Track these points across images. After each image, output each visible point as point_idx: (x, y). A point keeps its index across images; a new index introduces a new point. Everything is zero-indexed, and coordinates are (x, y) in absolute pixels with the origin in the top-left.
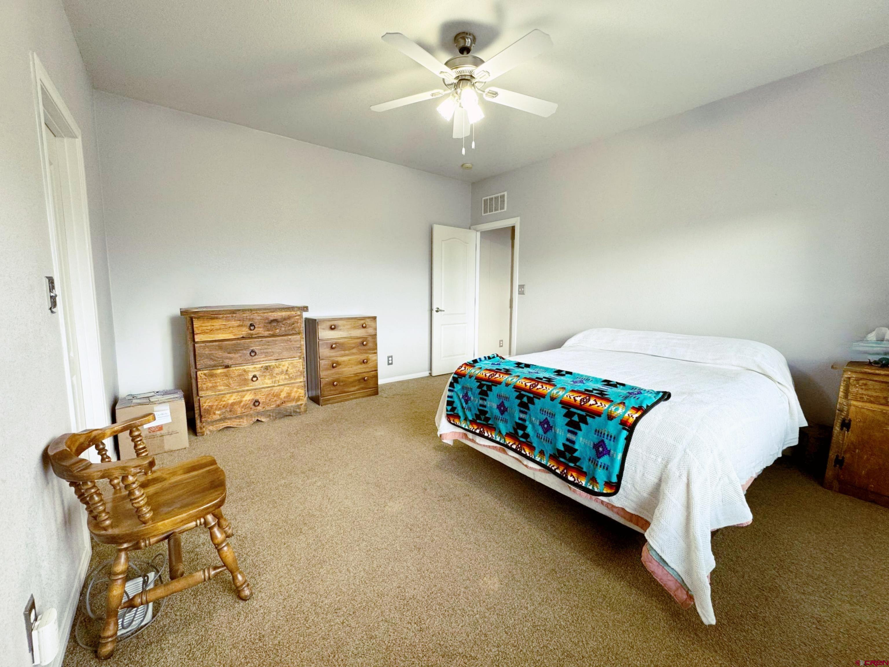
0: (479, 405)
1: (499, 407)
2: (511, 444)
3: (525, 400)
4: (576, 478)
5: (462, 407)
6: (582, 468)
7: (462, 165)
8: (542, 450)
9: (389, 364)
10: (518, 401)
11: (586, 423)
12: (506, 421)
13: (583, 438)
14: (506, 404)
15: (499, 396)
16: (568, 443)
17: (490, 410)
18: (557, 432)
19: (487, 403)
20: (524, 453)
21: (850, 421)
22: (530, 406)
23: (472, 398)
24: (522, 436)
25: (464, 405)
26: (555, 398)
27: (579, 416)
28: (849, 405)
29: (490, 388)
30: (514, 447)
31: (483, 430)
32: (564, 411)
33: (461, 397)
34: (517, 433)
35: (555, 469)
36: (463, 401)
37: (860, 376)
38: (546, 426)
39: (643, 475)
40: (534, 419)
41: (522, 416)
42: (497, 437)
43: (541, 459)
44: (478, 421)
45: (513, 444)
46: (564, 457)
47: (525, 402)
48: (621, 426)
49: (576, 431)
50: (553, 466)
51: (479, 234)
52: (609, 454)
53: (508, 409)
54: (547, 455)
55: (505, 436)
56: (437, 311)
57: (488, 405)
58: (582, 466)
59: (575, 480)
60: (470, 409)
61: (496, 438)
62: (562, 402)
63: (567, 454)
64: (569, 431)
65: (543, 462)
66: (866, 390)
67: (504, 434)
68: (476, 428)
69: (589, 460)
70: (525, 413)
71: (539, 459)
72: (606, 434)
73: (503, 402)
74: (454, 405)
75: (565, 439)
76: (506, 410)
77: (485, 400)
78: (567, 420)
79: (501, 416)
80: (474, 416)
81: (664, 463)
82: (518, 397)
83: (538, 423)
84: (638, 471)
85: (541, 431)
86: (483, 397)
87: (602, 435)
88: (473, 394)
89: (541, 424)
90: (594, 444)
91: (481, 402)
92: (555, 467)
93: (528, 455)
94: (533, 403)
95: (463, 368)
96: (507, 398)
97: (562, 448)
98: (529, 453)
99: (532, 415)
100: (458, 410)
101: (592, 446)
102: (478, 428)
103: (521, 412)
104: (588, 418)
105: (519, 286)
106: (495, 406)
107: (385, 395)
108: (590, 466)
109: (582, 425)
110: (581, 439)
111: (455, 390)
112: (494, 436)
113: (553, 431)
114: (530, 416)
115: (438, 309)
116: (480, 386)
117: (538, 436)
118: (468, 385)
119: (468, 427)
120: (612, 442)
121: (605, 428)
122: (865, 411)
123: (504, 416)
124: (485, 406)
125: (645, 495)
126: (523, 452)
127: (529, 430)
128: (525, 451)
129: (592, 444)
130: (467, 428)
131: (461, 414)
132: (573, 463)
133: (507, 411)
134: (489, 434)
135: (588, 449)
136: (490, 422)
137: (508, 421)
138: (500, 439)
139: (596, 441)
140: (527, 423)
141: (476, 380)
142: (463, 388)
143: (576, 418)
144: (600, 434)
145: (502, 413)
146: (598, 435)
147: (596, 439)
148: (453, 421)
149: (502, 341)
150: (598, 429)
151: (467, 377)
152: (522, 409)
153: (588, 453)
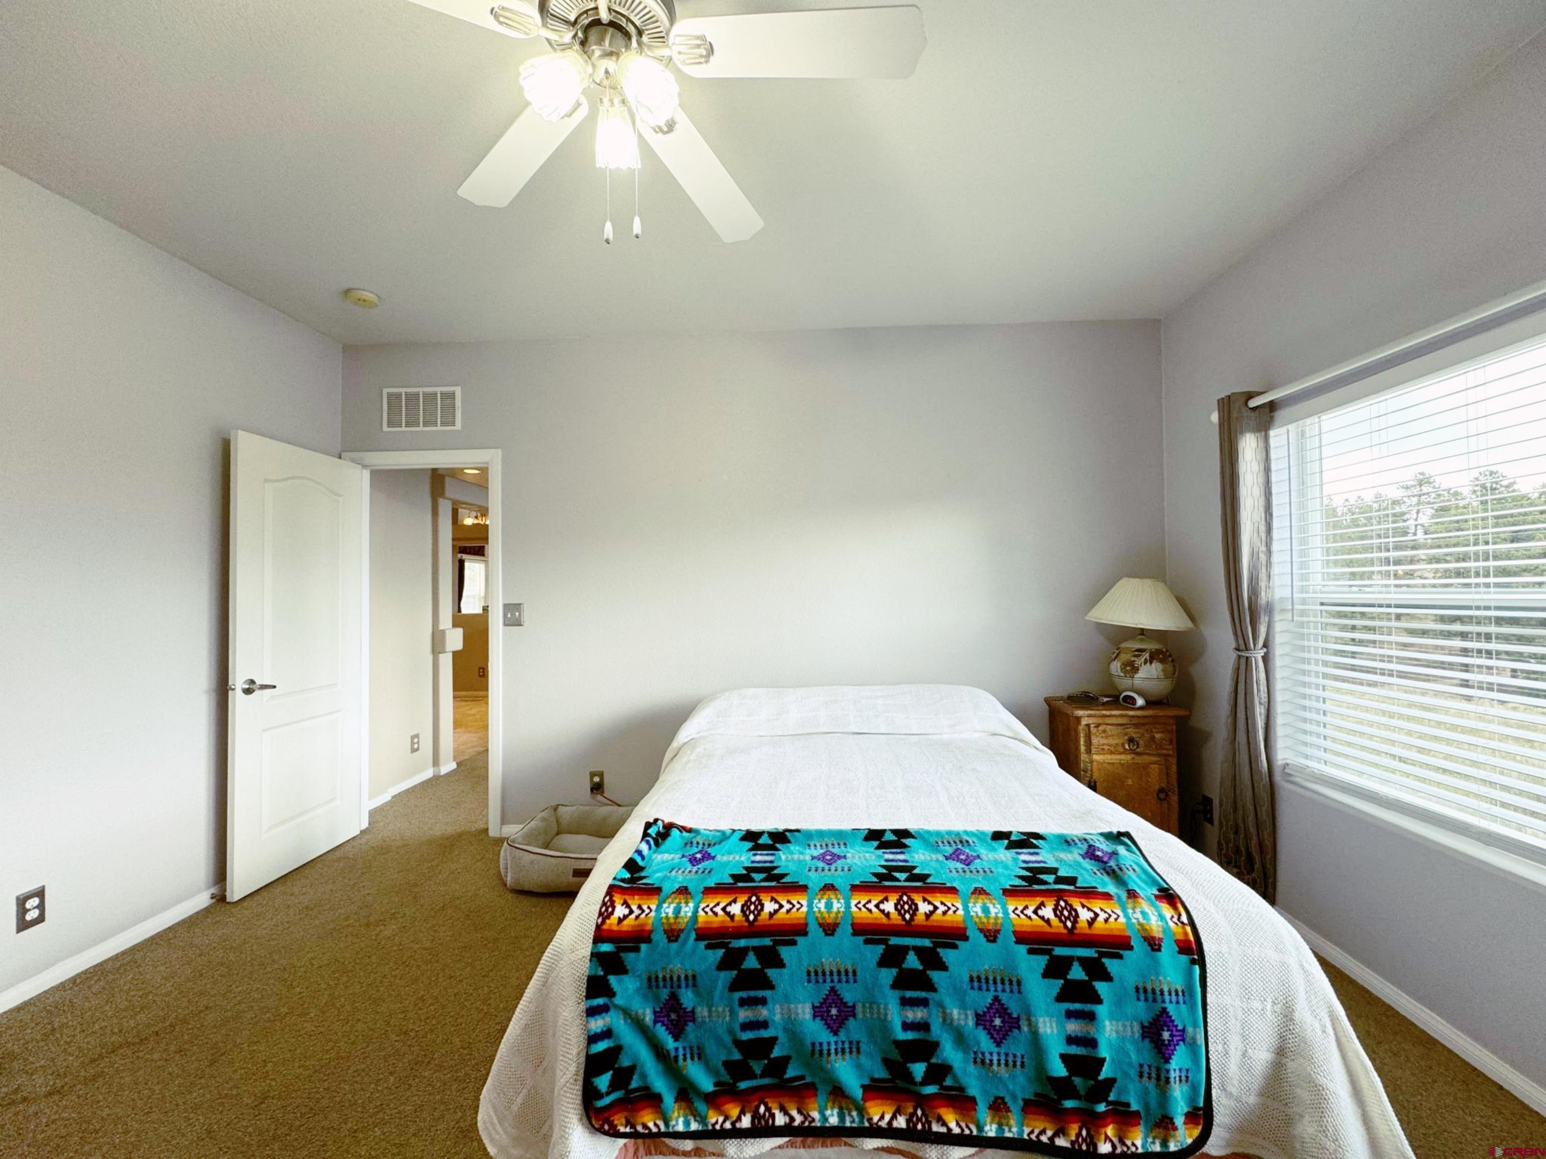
0: (737, 1027)
1: (819, 1012)
2: (887, 1118)
3: (912, 961)
4: (1115, 1140)
5: (660, 1053)
6: (1128, 1105)
7: (347, 292)
8: (996, 1098)
9: (23, 925)
10: (888, 975)
11: (1106, 977)
12: (855, 1048)
13: (1110, 1021)
14: (848, 994)
15: (815, 975)
16: (1074, 1050)
17: (785, 1030)
18: (1041, 1030)
19: (773, 1013)
20: (943, 1130)
21: (1095, 782)
22: (936, 976)
23: (702, 1012)
24: (926, 1081)
25: (670, 1044)
26: (997, 931)
27: (1085, 962)
28: (1092, 762)
29: (771, 958)
30: (901, 1122)
31: (768, 1109)
32: (1041, 961)
33: (649, 1018)
34: (908, 1076)
35: (1051, 1139)
36: (661, 1032)
37: (1100, 721)
38: (997, 1022)
39: (1244, 1054)
40: (955, 1013)
41: (916, 1014)
42: (828, 1113)
43: (1000, 1125)
44: (743, 1085)
45: (894, 1117)
46: (1074, 1095)
47: (914, 971)
48: (1184, 958)
49: (1088, 1007)
50: (1043, 1132)
51: (366, 474)
52: (1183, 1040)
53: (859, 1009)
54: (1016, 1108)
55: (865, 1099)
56: (248, 691)
57: (777, 1018)
58: (1123, 1099)
59: (1114, 1147)
60: (698, 1053)
61: (825, 1119)
62: (1021, 937)
63: (1077, 1081)
64: (1069, 1015)
65: (1008, 1135)
66: (1107, 737)
67: (858, 1093)
68: (734, 1112)
69: (1141, 1075)
70: (924, 1003)
71: (994, 1127)
72: (1166, 989)
73: (833, 990)
74: (625, 1061)
75: (1063, 1040)
76: (848, 1012)
77: (763, 1001)
78: (1057, 984)
79: (833, 1039)
80: (722, 1070)
81: (1278, 1010)
82: (884, 962)
83: (971, 1022)
84: (1232, 1051)
85: (985, 1043)
86: (752, 993)
87: (1159, 997)
88: (707, 998)
89: (981, 1020)
90: (1143, 1027)
91: (744, 1015)
92: (1050, 1133)
93: (956, 1130)
94: (942, 966)
95: (620, 911)
96: (850, 975)
97: (1059, 1070)
98: (958, 1124)
99: (947, 1001)
100: (644, 1076)
101: (1137, 1035)
102: (743, 1112)
103: (905, 1002)
104: (1106, 961)
105: (506, 606)
106: (805, 1012)
107: (40, 1083)
108: (1146, 1092)
109: (1101, 987)
110: (1107, 1023)
111: (618, 1000)
112: (815, 1115)
113: (1025, 1028)
114: (941, 1005)
115: (252, 682)
116: (732, 959)
117: (981, 1061)
118: (677, 967)
119: (703, 1120)
120: (1183, 1007)
121: (1157, 974)
122: (1106, 765)
123: (842, 1036)
124: (764, 1024)
125: (1252, 1100)
126: (936, 1128)
127: (949, 1053)
128: (944, 1124)
129: (1137, 1028)
130: (694, 1126)
131: (660, 1084)
132: (1100, 1102)
133: (854, 1016)
134: (794, 1113)
135: (1130, 1048)
136: (790, 1073)
137: (863, 1047)
138: (842, 1117)
139: (1146, 1018)
140: (937, 1031)
141: (702, 944)
142: (652, 982)
143: (1077, 973)
144: (1150, 996)
145: (835, 1026)
146: (1146, 1000)
147: (1141, 1010)
148: (628, 1123)
149: (417, 736)
150: (1141, 986)
151: (659, 937)
152: (909, 994)
153: (1134, 1057)
